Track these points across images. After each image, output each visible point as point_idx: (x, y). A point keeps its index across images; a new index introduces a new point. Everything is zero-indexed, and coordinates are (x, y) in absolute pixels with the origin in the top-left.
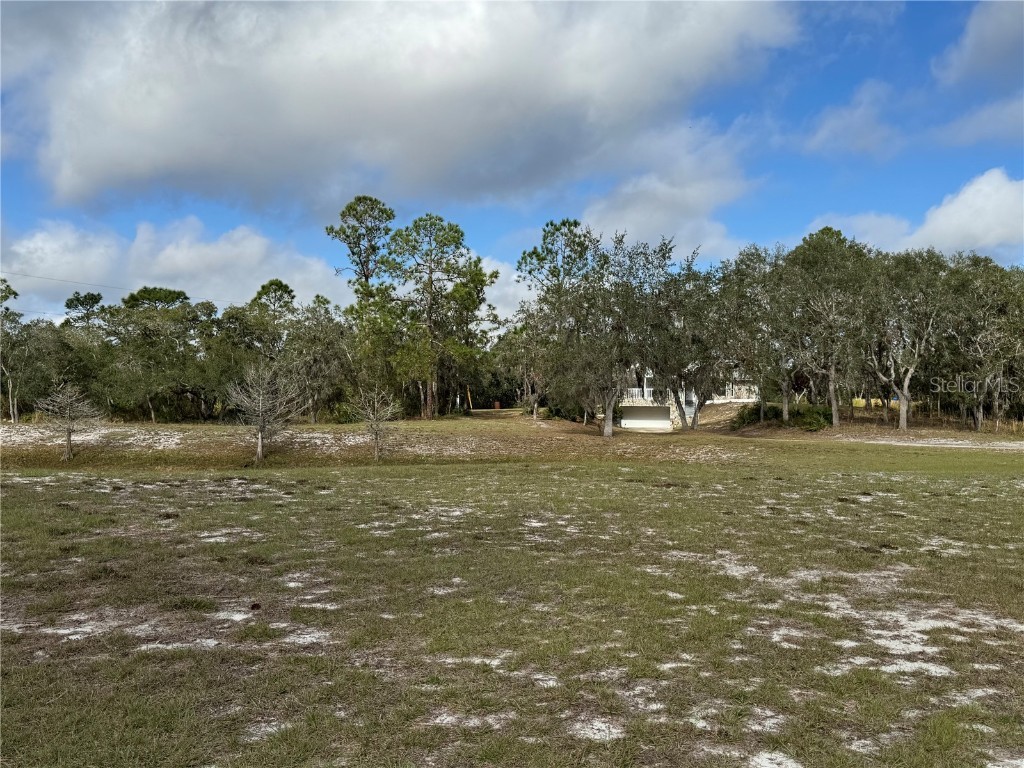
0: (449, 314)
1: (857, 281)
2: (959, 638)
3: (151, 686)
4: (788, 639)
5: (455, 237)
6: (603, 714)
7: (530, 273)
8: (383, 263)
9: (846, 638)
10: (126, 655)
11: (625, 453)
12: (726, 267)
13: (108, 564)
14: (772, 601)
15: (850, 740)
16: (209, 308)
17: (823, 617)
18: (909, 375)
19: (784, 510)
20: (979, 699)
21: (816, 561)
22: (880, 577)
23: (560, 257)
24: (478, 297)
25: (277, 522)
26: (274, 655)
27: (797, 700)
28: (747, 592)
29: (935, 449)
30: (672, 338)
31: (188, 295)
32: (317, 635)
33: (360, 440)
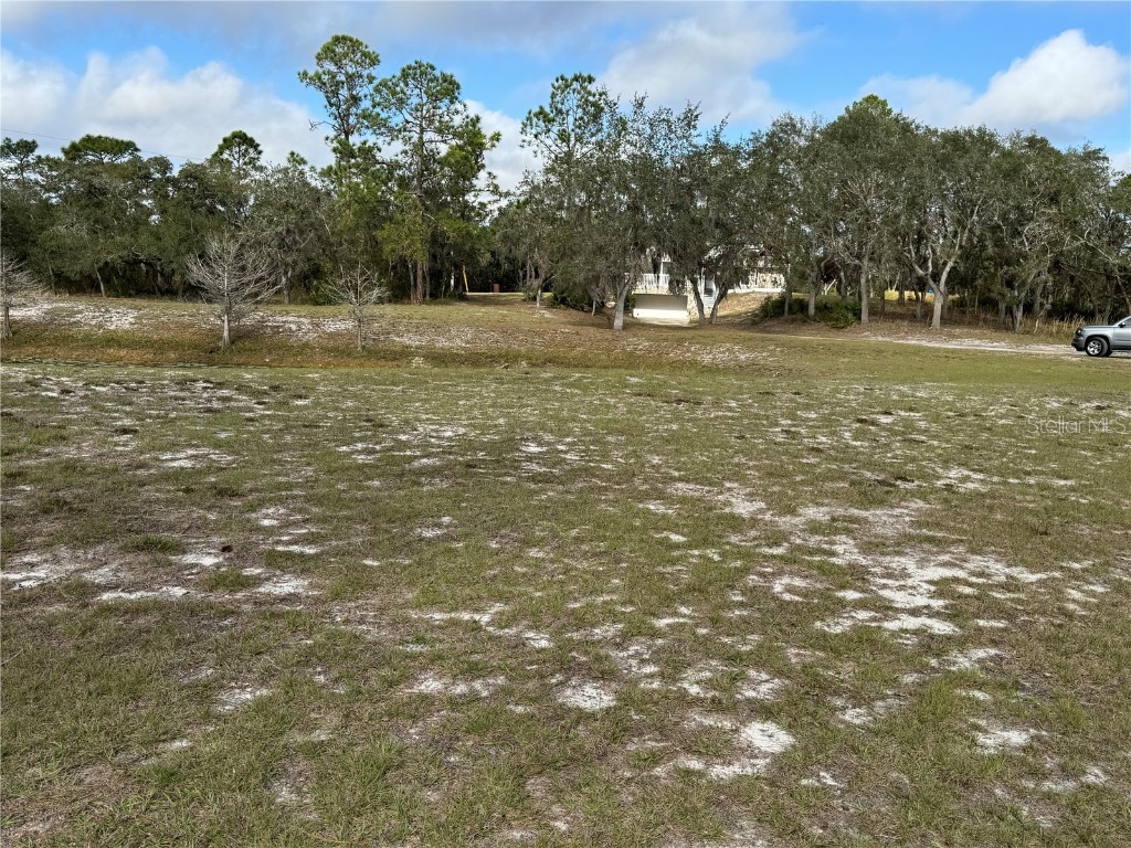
0: (443, 182)
1: (900, 161)
2: (967, 590)
3: (114, 645)
4: (790, 589)
5: (449, 89)
6: (595, 679)
7: (536, 136)
8: (364, 118)
9: (850, 588)
10: (85, 606)
11: (636, 349)
12: (757, 139)
13: (60, 494)
14: (777, 544)
15: (844, 709)
16: (163, 164)
17: (828, 564)
18: (948, 269)
19: (799, 433)
20: (980, 661)
21: (827, 496)
22: (892, 516)
23: (571, 119)
24: (477, 162)
25: (248, 441)
26: (247, 607)
27: (794, 661)
28: (753, 533)
29: (966, 352)
30: (693, 221)
31: (138, 146)
32: (294, 583)
33: (341, 326)
